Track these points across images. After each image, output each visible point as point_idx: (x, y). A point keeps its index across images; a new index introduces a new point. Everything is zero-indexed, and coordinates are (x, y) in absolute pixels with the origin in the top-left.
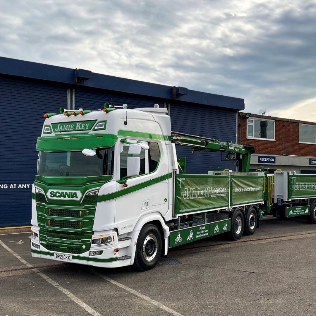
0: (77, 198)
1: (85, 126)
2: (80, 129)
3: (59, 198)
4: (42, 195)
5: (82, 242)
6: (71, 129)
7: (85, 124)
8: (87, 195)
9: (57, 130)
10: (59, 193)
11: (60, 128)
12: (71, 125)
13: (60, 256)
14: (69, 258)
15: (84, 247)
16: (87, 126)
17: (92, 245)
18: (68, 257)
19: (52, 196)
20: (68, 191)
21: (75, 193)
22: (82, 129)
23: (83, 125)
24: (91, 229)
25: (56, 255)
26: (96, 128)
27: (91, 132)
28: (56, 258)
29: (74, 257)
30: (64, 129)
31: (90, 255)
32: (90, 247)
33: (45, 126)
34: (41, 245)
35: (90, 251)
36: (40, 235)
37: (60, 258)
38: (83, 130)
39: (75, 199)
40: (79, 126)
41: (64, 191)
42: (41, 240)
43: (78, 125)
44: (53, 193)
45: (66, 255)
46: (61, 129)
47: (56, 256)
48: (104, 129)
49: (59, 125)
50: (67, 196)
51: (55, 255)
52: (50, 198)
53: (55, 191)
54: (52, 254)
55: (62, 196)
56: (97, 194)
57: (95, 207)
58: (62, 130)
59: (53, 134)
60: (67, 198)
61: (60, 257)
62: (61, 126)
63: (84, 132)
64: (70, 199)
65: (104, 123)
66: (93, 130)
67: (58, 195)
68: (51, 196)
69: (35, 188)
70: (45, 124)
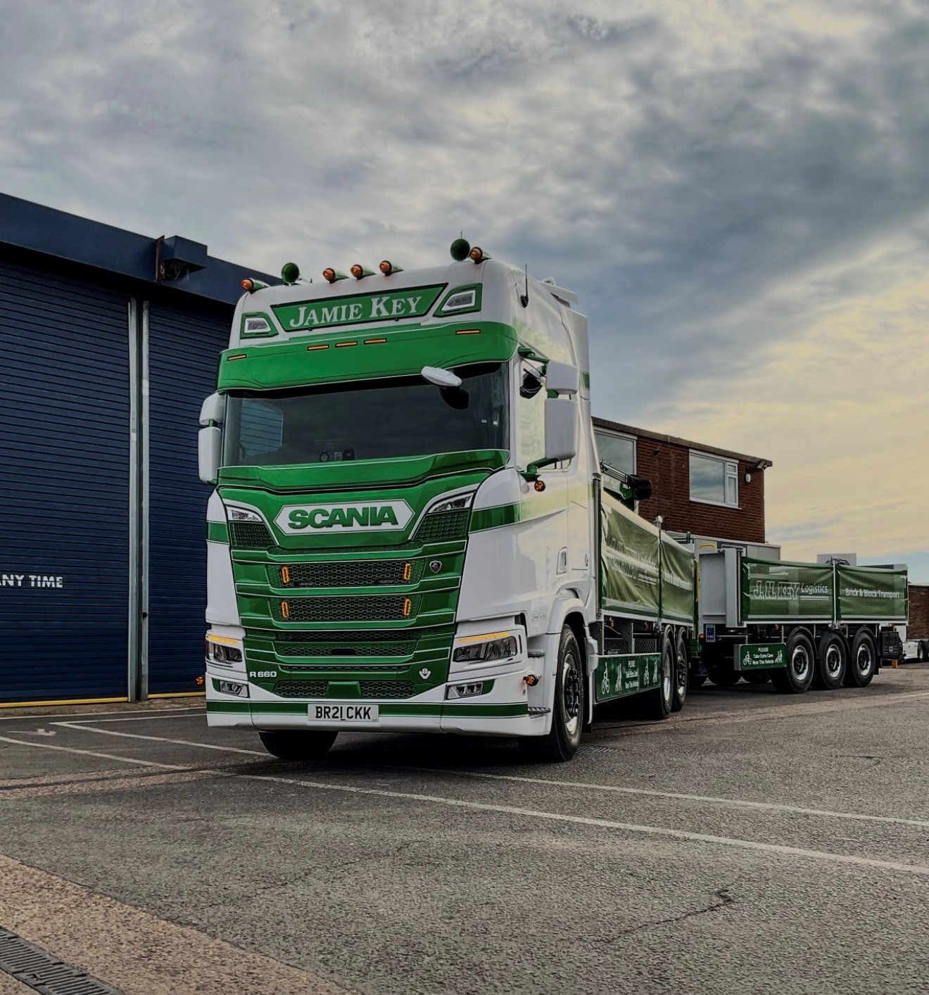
0: (395, 522)
1: (408, 307)
2: (385, 313)
4: (261, 526)
5: (418, 657)
6: (351, 317)
7: (403, 300)
8: (430, 512)
9: (296, 322)
10: (324, 513)
11: (309, 318)
12: (352, 307)
13: (333, 712)
14: (366, 713)
15: (425, 674)
16: (413, 305)
17: (454, 666)
18: (362, 712)
19: (298, 524)
20: (359, 507)
21: (389, 510)
22: (394, 313)
23: (395, 302)
24: (450, 617)
25: (317, 708)
26: (446, 308)
27: (429, 320)
28: (317, 717)
29: (384, 710)
30: (325, 320)
31: (446, 698)
32: (448, 673)
33: (246, 316)
34: (251, 685)
35: (448, 684)
36: (249, 654)
37: (333, 717)
38: (397, 319)
39: (387, 526)
40: (381, 306)
41: (345, 507)
42: (250, 667)
43: (377, 306)
44: (299, 515)
45: (354, 706)
46: (311, 321)
47: (318, 712)
48: (477, 309)
49: (302, 310)
50: (355, 522)
51: (312, 709)
52: (288, 531)
53: (309, 509)
54: (303, 708)
55: (337, 523)
56: (467, 505)
57: (462, 546)
58: (316, 322)
59: (283, 337)
60: (356, 527)
61: (331, 714)
62: (313, 312)
63: (402, 322)
64: (369, 528)
65: (474, 292)
66: (434, 316)
67: (319, 519)
68: (292, 526)
69: (225, 506)
70: (244, 312)
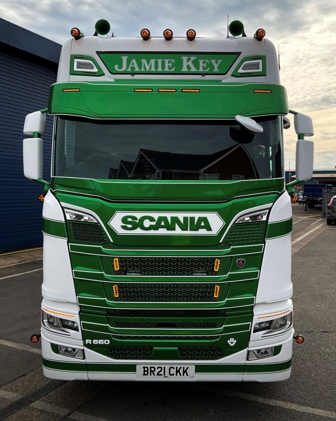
0: (209, 229)
1: (211, 66)
2: (193, 69)
3: (152, 232)
4: (97, 226)
5: (226, 330)
6: (166, 69)
7: (207, 61)
9: (120, 67)
10: (152, 219)
11: (131, 66)
12: (167, 61)
13: (157, 371)
14: (185, 372)
15: (232, 342)
16: (216, 66)
17: (253, 336)
18: (181, 371)
19: (130, 226)
20: (181, 216)
21: (205, 220)
22: (201, 70)
23: (201, 61)
24: (252, 301)
25: (144, 368)
26: (241, 71)
27: (228, 79)
28: (144, 374)
29: (199, 369)
30: (145, 68)
31: (248, 359)
32: (249, 341)
33: (73, 57)
34: (86, 349)
35: (250, 349)
36: (85, 326)
37: (158, 374)
38: (203, 74)
39: (202, 232)
40: (190, 63)
41: (169, 216)
42: (85, 336)
44: (130, 220)
45: (175, 367)
46: (133, 68)
47: (145, 371)
48: (263, 74)
49: (125, 58)
50: (177, 226)
51: (140, 369)
52: (120, 231)
53: (139, 215)
54: (132, 368)
55: (163, 227)
56: (264, 218)
57: (260, 248)
58: (137, 69)
59: (108, 78)
60: (178, 231)
61: (156, 373)
62: (134, 61)
63: (208, 77)
64: (189, 232)
65: (261, 61)
66: (232, 76)
67: (147, 223)
68: (124, 228)
69: (63, 208)
70: (72, 54)
